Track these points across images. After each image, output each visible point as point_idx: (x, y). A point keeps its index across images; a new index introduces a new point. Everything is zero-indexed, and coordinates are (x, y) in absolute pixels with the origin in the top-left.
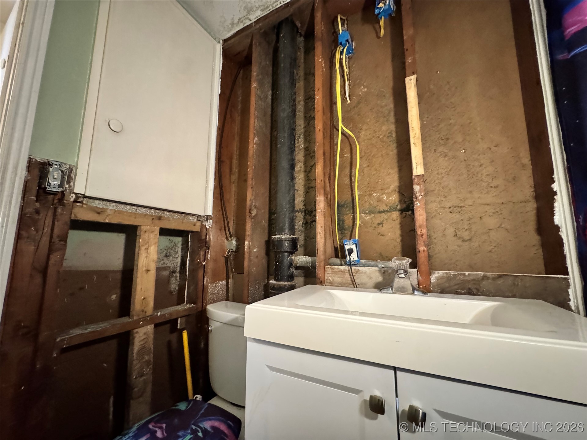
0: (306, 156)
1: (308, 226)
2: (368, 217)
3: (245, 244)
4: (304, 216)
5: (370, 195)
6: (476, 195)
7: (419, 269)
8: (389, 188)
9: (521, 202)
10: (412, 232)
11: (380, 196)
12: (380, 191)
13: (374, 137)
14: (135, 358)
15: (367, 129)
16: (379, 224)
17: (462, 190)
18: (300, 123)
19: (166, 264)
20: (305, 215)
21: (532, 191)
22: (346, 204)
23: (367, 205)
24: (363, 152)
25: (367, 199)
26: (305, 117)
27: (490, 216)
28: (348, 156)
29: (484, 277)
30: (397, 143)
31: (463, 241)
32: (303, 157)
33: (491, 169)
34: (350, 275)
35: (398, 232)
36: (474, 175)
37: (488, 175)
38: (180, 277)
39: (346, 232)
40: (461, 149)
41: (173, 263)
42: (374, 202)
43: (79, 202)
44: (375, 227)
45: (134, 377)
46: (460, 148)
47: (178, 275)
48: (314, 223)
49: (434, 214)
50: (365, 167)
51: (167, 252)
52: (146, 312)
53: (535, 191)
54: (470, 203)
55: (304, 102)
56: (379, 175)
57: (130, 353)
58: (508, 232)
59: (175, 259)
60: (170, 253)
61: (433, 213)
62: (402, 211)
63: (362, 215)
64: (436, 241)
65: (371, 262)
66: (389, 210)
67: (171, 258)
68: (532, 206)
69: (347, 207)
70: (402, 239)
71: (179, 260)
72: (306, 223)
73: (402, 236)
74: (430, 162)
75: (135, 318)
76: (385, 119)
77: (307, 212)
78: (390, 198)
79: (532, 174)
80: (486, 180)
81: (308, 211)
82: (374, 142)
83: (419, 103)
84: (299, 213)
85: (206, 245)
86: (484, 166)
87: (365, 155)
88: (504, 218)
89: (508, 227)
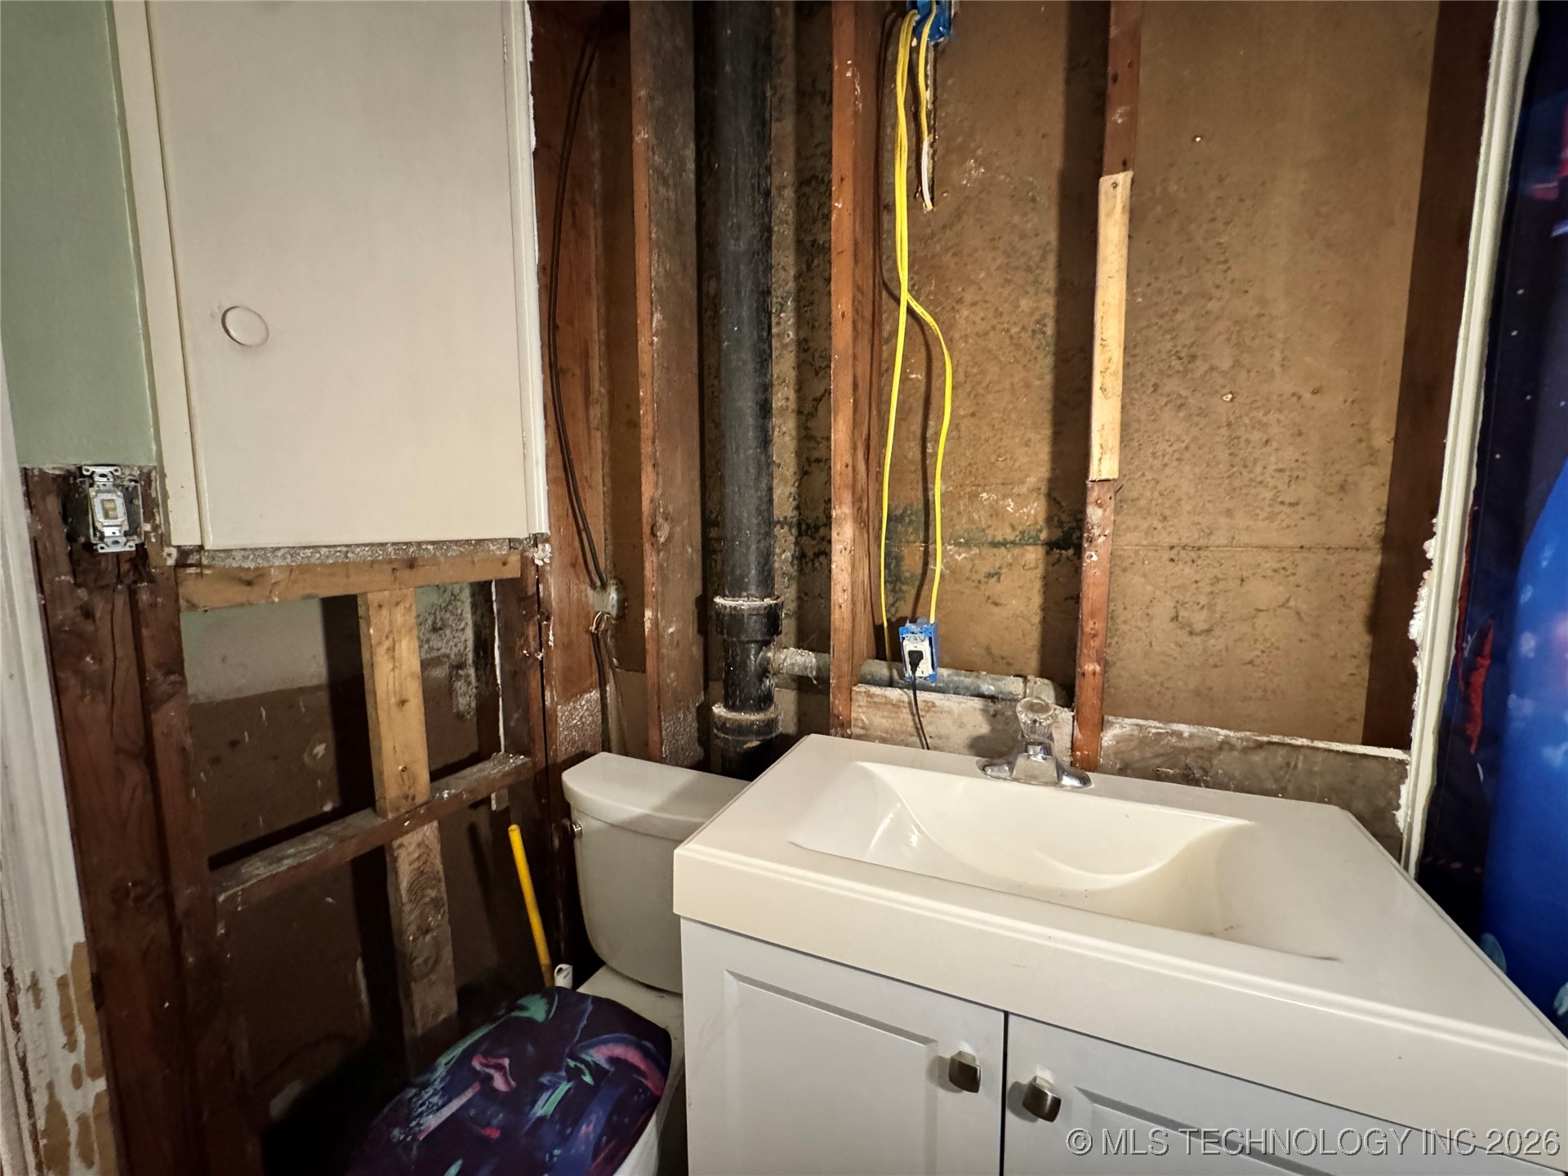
0: (800, 366)
1: (806, 563)
2: (964, 555)
3: (646, 618)
4: (796, 538)
5: (974, 496)
6: (1241, 520)
7: (1077, 713)
8: (1022, 482)
9: (1346, 549)
10: (1071, 603)
11: (997, 501)
12: (1000, 488)
13: (993, 328)
14: (405, 899)
15: (977, 303)
16: (990, 575)
17: (1209, 506)
18: (785, 262)
19: (438, 650)
20: (800, 534)
21: (1378, 521)
22: (909, 516)
23: (962, 524)
24: (961, 370)
25: (965, 505)
26: (799, 242)
27: (1264, 577)
28: (919, 381)
29: (1226, 745)
30: (1056, 354)
31: (1191, 633)
32: (794, 368)
33: (1290, 453)
34: (913, 714)
35: (1037, 600)
36: (1245, 466)
37: (1280, 470)
38: (477, 676)
39: (904, 588)
40: (1225, 391)
41: (456, 645)
42: (981, 516)
43: (191, 565)
44: (980, 582)
45: (411, 938)
46: (1224, 387)
47: (472, 671)
48: (822, 558)
49: (1131, 561)
50: (963, 417)
51: (435, 618)
52: (413, 798)
53: (1387, 523)
54: (1223, 541)
55: (796, 191)
56: (999, 444)
57: (390, 890)
58: (1301, 619)
59: (459, 634)
60: (442, 619)
61: (1129, 557)
62: (1051, 546)
63: (949, 547)
64: (1125, 628)
65: (965, 676)
66: (1018, 539)
67: (448, 632)
68: (1372, 560)
69: (911, 521)
70: (1044, 618)
71: (469, 634)
72: (801, 558)
73: (1044, 609)
74: (1139, 421)
75: (390, 816)
76: (1031, 277)
77: (804, 527)
78: (1025, 510)
79: (1388, 477)
80: (1272, 483)
81: (808, 526)
82: (991, 345)
83: (1130, 237)
84: (782, 528)
85: (539, 607)
86: (1275, 444)
87: (965, 382)
88: (1298, 586)
89: (1304, 607)
